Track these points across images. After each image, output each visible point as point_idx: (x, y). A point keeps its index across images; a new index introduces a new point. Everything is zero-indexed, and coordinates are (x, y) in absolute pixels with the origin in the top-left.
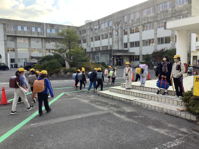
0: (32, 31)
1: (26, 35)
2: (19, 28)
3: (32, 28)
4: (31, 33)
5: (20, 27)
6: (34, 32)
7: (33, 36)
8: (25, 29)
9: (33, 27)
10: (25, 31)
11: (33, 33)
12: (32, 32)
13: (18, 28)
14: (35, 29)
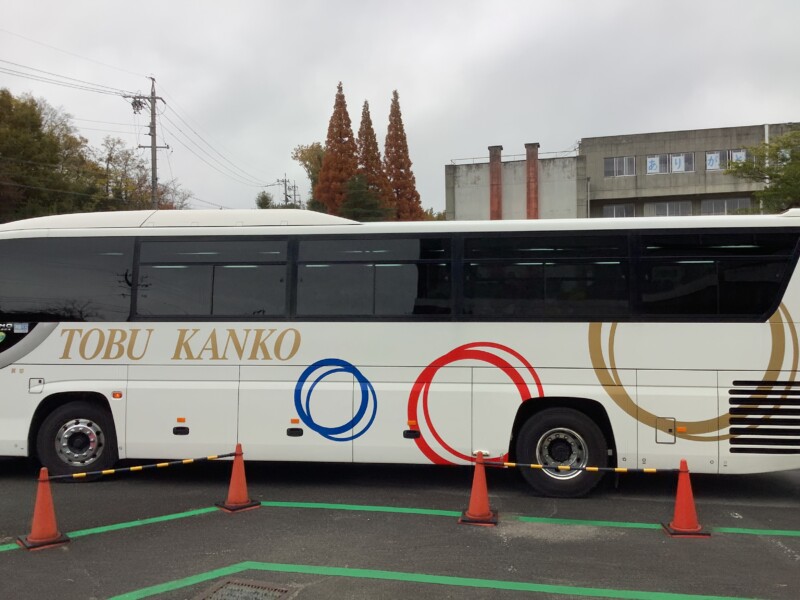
0: (708, 167)
1: (681, 192)
2: (653, 166)
3: (709, 156)
4: (702, 178)
5: (656, 160)
6: (714, 174)
7: (710, 190)
8: (678, 164)
9: (712, 152)
10: (676, 175)
11: (709, 178)
12: (705, 175)
13: (649, 164)
14: (718, 160)
